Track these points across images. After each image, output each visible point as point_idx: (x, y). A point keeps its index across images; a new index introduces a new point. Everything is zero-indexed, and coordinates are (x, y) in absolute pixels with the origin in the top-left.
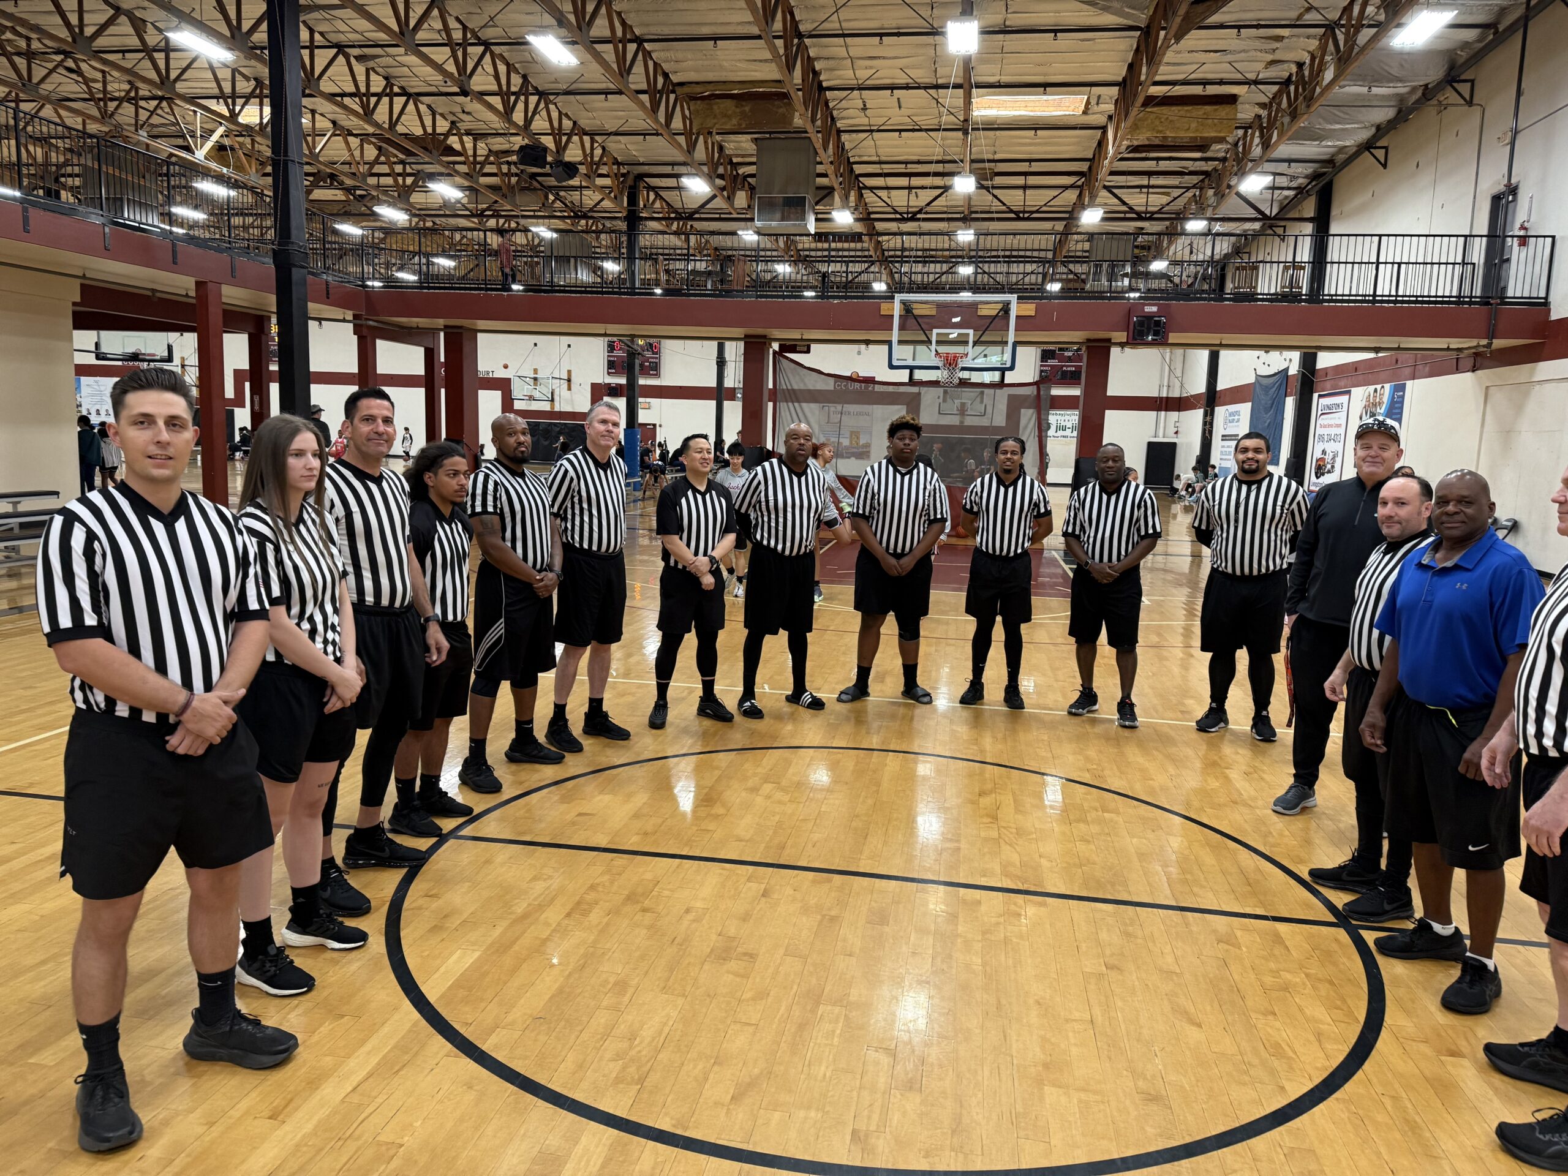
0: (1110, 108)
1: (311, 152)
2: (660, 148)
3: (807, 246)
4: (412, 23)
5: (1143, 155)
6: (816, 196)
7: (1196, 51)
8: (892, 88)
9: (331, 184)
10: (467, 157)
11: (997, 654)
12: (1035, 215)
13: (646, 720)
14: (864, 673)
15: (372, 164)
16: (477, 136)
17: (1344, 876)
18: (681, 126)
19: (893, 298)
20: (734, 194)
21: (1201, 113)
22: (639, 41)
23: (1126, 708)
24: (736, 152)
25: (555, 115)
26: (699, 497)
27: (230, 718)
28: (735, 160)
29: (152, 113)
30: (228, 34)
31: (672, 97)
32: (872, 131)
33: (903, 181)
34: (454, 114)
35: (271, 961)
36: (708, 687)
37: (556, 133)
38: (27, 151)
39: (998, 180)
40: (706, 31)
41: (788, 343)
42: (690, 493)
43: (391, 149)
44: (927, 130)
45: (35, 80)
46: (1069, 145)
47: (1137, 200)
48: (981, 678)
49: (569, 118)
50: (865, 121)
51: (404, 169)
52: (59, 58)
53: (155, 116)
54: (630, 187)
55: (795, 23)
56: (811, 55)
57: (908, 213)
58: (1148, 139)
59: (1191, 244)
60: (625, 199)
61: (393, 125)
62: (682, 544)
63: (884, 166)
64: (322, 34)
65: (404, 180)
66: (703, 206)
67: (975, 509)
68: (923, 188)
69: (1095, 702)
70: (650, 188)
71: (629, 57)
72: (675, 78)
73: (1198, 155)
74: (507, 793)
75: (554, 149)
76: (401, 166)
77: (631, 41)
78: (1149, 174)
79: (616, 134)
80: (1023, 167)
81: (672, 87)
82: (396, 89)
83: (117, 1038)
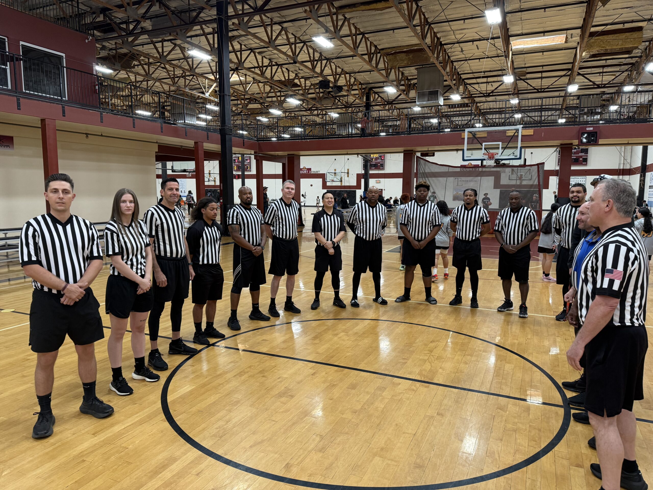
0: (577, 39)
1: (245, 90)
2: (376, 77)
3: (446, 110)
4: (274, 38)
5: (599, 58)
6: (444, 90)
7: (617, 9)
8: (473, 41)
9: (255, 102)
10: (302, 87)
11: (467, 283)
12: (546, 90)
13: (310, 306)
14: (407, 290)
15: (268, 93)
16: (306, 79)
17: (577, 386)
18: (383, 66)
19: (464, 130)
20: (409, 92)
21: (624, 36)
22: (363, 34)
23: (523, 309)
24: (409, 75)
25: (334, 67)
26: (329, 217)
27: (81, 293)
28: (409, 78)
29: (190, 81)
30: (210, 49)
31: (379, 55)
32: (466, 60)
33: (485, 80)
34: (296, 71)
35: (119, 383)
36: (337, 293)
37: (334, 74)
38: (152, 98)
39: (529, 76)
40: (389, 27)
41: (425, 152)
42: (325, 216)
43: (275, 87)
44: (491, 57)
45: (151, 73)
46: (561, 57)
47: (598, 79)
48: (460, 294)
49: (340, 68)
50: (463, 56)
51: (281, 94)
52: (159, 64)
53: (191, 82)
54: (367, 93)
55: (426, 19)
56: (435, 31)
57: (486, 93)
58: (598, 51)
59: (629, 97)
60: (365, 98)
61: (272, 77)
62: (322, 237)
63: (475, 74)
64: (245, 45)
65: (281, 98)
66: (397, 98)
67: (455, 220)
68: (494, 82)
69: (512, 306)
70: (376, 93)
71: (358, 41)
72: (380, 47)
73: (627, 56)
74: (242, 330)
75: (333, 81)
76: (279, 93)
77: (359, 34)
78: (603, 67)
79: (359, 72)
80: (540, 69)
81: (378, 51)
82: (274, 63)
83: (50, 400)
